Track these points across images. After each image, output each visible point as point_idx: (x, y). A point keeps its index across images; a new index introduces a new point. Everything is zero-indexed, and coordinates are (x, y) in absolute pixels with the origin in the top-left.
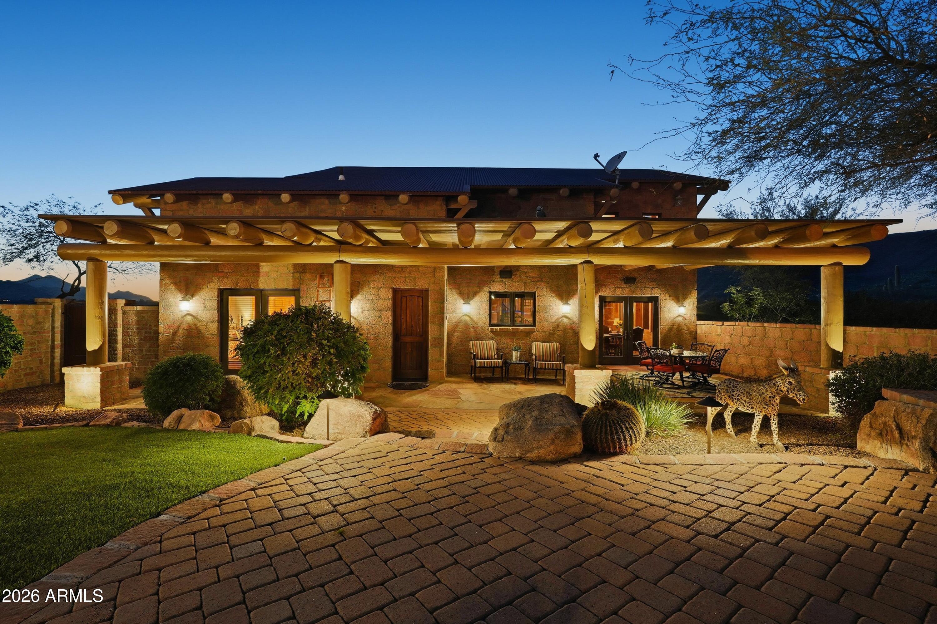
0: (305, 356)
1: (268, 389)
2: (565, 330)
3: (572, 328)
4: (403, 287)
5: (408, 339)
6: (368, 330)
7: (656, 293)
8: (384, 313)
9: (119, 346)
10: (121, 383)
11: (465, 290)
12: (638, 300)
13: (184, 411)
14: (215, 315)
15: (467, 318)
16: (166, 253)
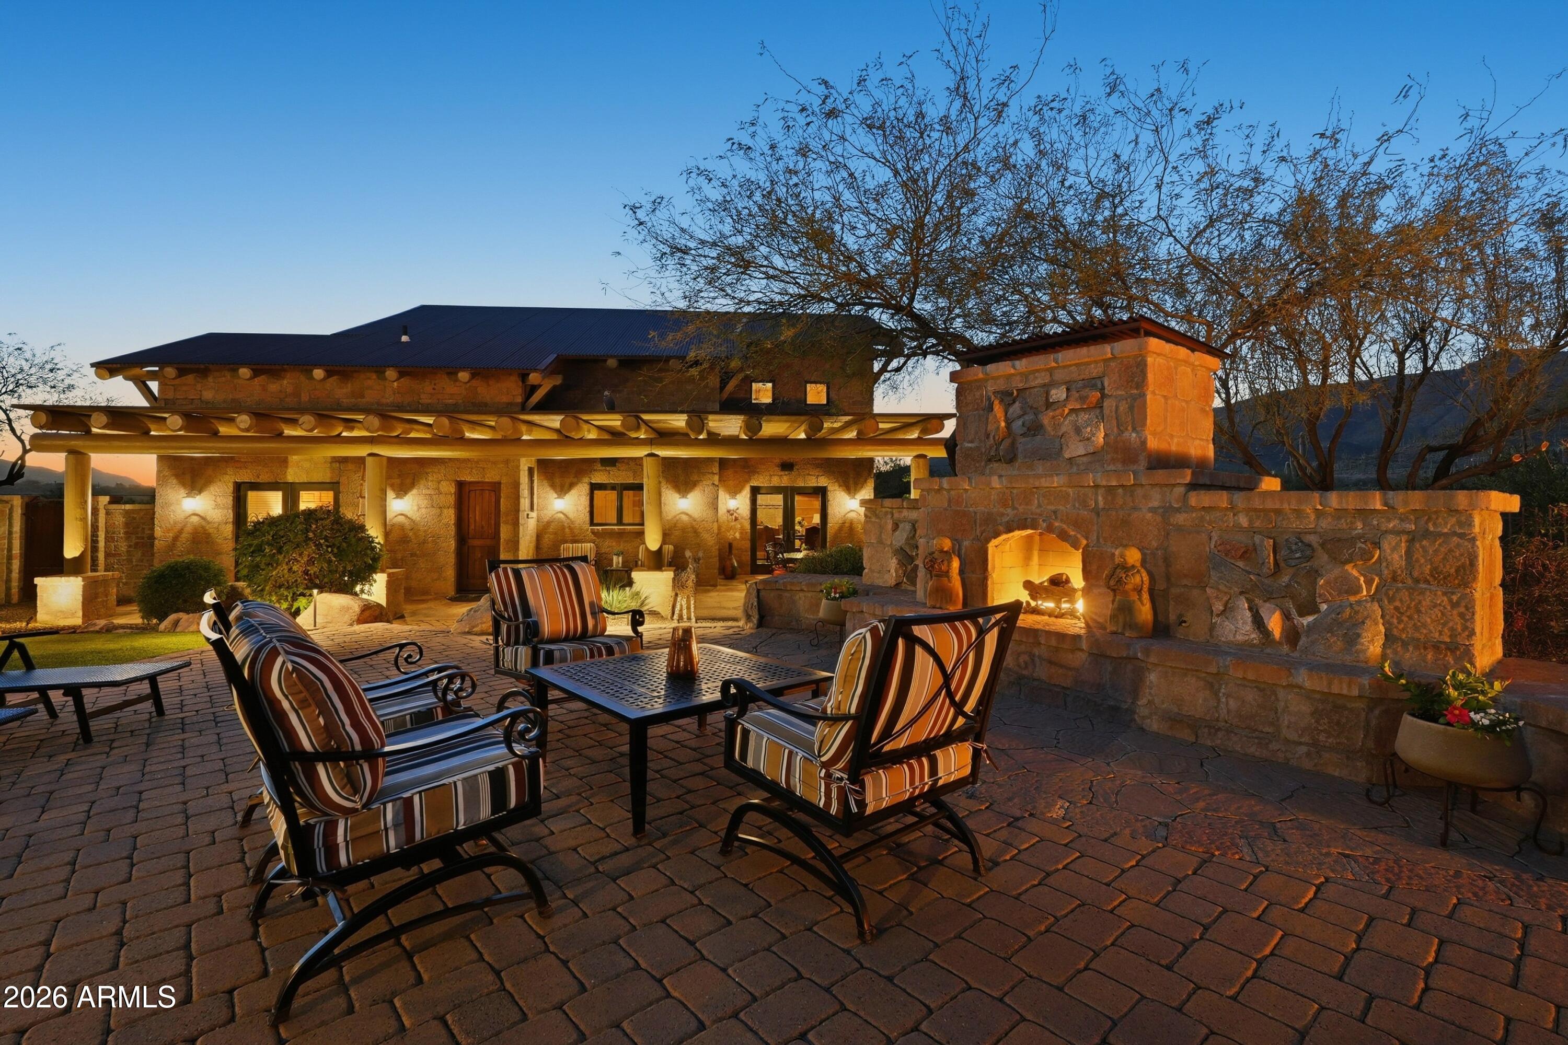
0: (301, 555)
1: (265, 586)
2: (684, 530)
3: (693, 527)
4: (469, 479)
5: (477, 542)
6: (425, 531)
7: (823, 482)
8: (445, 511)
9: (101, 556)
10: (106, 596)
11: (557, 481)
12: (803, 491)
13: (181, 615)
14: (230, 515)
15: (562, 516)
16: (164, 444)
